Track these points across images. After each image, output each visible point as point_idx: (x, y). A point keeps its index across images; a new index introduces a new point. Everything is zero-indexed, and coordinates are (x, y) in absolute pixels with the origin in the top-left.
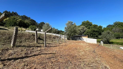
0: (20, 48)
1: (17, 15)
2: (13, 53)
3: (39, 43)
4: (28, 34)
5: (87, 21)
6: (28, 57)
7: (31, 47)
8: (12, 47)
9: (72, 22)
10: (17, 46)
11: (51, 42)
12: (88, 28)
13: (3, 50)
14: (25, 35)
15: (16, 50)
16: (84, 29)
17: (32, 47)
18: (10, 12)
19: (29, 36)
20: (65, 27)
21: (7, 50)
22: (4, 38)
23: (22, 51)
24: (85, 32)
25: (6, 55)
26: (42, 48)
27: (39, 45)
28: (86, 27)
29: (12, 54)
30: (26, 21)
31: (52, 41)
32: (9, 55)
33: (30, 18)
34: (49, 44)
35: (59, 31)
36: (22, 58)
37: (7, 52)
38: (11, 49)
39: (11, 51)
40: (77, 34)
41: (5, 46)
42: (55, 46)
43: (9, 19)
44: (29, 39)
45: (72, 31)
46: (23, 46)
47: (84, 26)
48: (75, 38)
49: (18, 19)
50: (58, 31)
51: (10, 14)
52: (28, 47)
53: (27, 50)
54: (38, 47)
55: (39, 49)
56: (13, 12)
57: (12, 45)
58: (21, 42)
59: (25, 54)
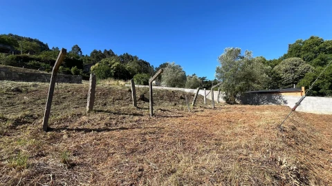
0: (100, 114)
1: (113, 55)
2: (87, 120)
3: (140, 108)
4: (121, 90)
5: (312, 38)
6: (109, 130)
7: (120, 114)
8: (88, 112)
9: (239, 51)
10: (95, 111)
11: (170, 108)
12: (319, 64)
13: (73, 114)
14: (114, 92)
15: (92, 116)
16: (301, 68)
17: (123, 114)
18: (100, 52)
19: (122, 93)
20: (218, 69)
21: (80, 115)
22: (78, 96)
23: (102, 119)
24: (301, 78)
25: (76, 124)
26: (143, 118)
27: (138, 112)
28: (309, 60)
29: (85, 123)
30: (129, 66)
31: (175, 104)
32: (81, 124)
33: (136, 57)
34: (164, 111)
35: (210, 82)
36: (99, 130)
37: (78, 119)
38: (85, 115)
39: (84, 118)
40: (259, 83)
41: (77, 110)
42: (177, 117)
43: (99, 65)
44: (122, 99)
45: (239, 76)
46: (107, 112)
47: (298, 56)
48: (256, 98)
49: (113, 63)
50: (207, 82)
51: (101, 56)
52: (115, 114)
53: (111, 119)
54: (135, 115)
55: (137, 118)
56: (106, 50)
57: (88, 108)
58: (105, 105)
59: (106, 124)
